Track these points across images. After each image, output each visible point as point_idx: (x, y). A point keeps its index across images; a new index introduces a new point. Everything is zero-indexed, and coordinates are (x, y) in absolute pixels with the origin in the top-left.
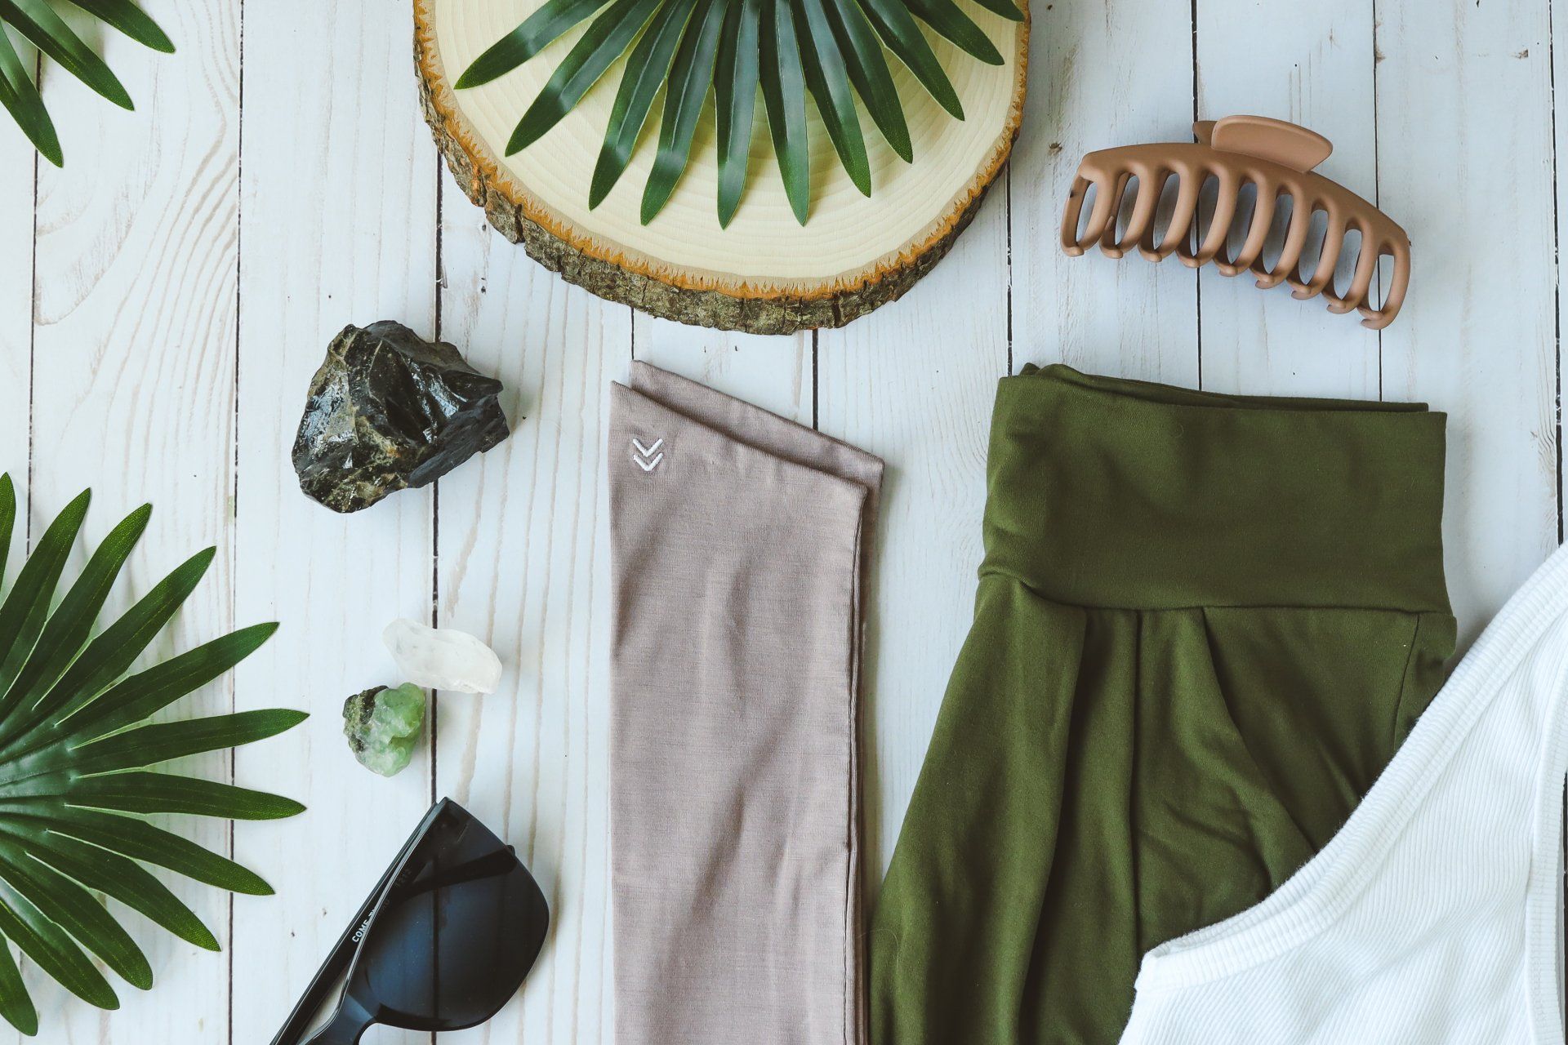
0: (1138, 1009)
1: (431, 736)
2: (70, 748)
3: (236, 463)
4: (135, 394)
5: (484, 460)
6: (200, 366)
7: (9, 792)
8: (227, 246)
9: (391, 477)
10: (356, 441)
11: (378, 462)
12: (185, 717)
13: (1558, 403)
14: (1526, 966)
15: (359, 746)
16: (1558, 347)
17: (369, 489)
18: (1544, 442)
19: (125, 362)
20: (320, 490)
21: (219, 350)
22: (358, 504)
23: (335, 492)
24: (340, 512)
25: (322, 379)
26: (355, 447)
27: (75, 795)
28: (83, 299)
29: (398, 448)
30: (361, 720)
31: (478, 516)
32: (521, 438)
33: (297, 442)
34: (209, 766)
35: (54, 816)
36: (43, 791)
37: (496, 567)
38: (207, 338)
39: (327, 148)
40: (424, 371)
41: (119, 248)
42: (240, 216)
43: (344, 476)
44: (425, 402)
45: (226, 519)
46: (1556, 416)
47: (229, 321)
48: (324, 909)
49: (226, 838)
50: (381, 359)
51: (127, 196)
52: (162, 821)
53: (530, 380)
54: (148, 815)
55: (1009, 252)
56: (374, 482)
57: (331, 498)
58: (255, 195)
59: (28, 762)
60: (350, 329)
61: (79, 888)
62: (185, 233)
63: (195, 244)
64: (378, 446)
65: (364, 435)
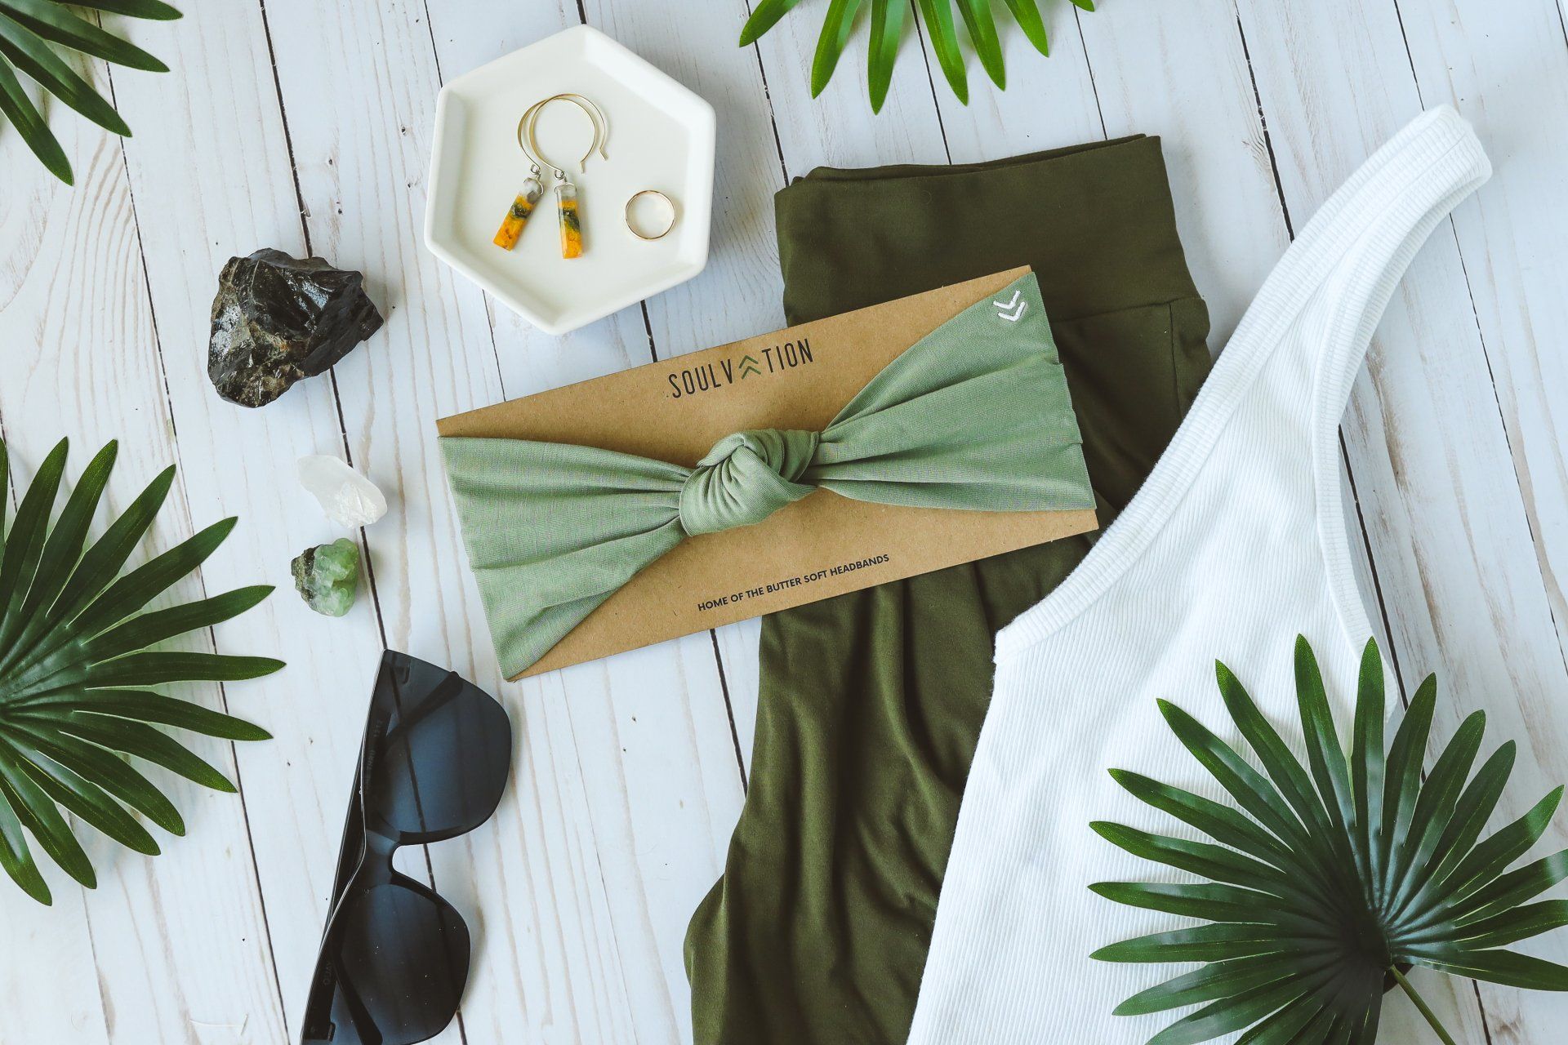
0: (999, 678)
1: (369, 579)
2: (82, 643)
3: (168, 393)
4: (76, 354)
5: (367, 347)
6: (123, 323)
7: (39, 688)
8: (127, 221)
9: (287, 368)
10: (253, 345)
11: (275, 357)
12: (167, 606)
13: (1261, 113)
14: (1329, 579)
15: (309, 595)
16: (1250, 66)
17: (273, 382)
18: (1255, 147)
19: (62, 331)
20: (233, 392)
21: (136, 304)
22: (267, 398)
23: (246, 390)
24: (254, 407)
25: (219, 305)
26: (253, 350)
27: (92, 681)
28: (19, 287)
29: (288, 343)
30: (306, 573)
31: (372, 393)
32: (395, 325)
33: (210, 361)
34: (195, 642)
35: (78, 700)
36: (66, 682)
37: (395, 432)
38: (124, 297)
39: (191, 126)
40: (295, 276)
41: (40, 241)
42: (132, 195)
43: (249, 376)
44: (300, 300)
45: (168, 439)
46: (1261, 124)
47: (139, 281)
48: (310, 739)
49: (219, 695)
50: (260, 275)
51: (39, 199)
52: (163, 689)
53: (392, 274)
54: (154, 686)
55: (766, 89)
56: (274, 375)
57: (244, 396)
58: (141, 176)
59: (49, 661)
60: (233, 260)
61: (106, 752)
62: (91, 218)
63: (101, 225)
64: (271, 345)
65: (258, 338)
